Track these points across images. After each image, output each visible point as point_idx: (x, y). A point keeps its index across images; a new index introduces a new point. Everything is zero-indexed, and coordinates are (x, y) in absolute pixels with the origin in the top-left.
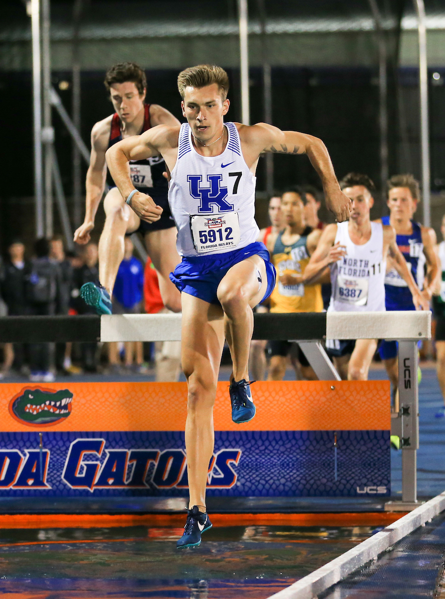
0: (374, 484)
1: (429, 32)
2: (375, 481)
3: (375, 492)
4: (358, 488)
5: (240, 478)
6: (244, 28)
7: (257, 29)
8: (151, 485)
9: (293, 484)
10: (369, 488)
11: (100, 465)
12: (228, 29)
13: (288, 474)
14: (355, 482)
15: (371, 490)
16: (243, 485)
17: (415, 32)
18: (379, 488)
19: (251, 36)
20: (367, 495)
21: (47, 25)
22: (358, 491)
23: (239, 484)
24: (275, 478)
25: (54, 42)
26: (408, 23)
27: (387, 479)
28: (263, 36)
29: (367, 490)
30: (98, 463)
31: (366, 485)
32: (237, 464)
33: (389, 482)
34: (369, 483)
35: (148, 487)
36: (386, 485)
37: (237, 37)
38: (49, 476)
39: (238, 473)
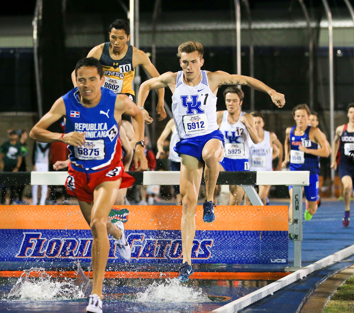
0: (280, 258)
1: (334, 29)
2: (280, 256)
3: (280, 262)
4: (271, 260)
5: (212, 254)
6: (239, 26)
7: (246, 26)
8: (167, 257)
9: (239, 257)
10: (277, 260)
11: (142, 247)
12: (230, 26)
13: (236, 252)
14: (270, 257)
15: (278, 261)
16: (214, 257)
17: (327, 29)
18: (282, 260)
19: (242, 30)
20: (276, 263)
21: (137, 24)
22: (272, 261)
23: (212, 257)
24: (230, 254)
25: (141, 32)
26: (323, 24)
27: (286, 256)
28: (250, 29)
29: (276, 261)
30: (141, 245)
31: (275, 258)
32: (211, 247)
33: (287, 257)
34: (277, 257)
35: (166, 258)
36: (286, 258)
37: (235, 30)
38: (117, 252)
39: (211, 252)
